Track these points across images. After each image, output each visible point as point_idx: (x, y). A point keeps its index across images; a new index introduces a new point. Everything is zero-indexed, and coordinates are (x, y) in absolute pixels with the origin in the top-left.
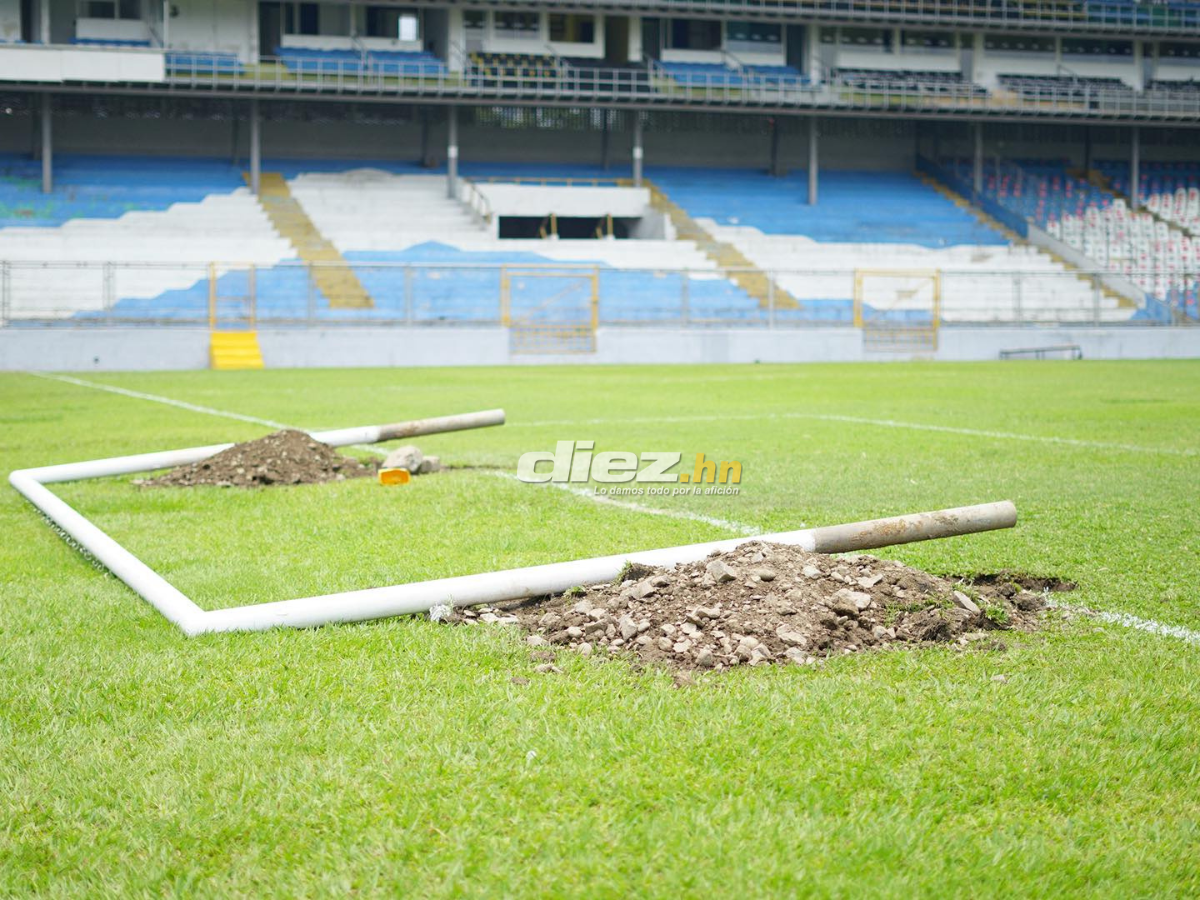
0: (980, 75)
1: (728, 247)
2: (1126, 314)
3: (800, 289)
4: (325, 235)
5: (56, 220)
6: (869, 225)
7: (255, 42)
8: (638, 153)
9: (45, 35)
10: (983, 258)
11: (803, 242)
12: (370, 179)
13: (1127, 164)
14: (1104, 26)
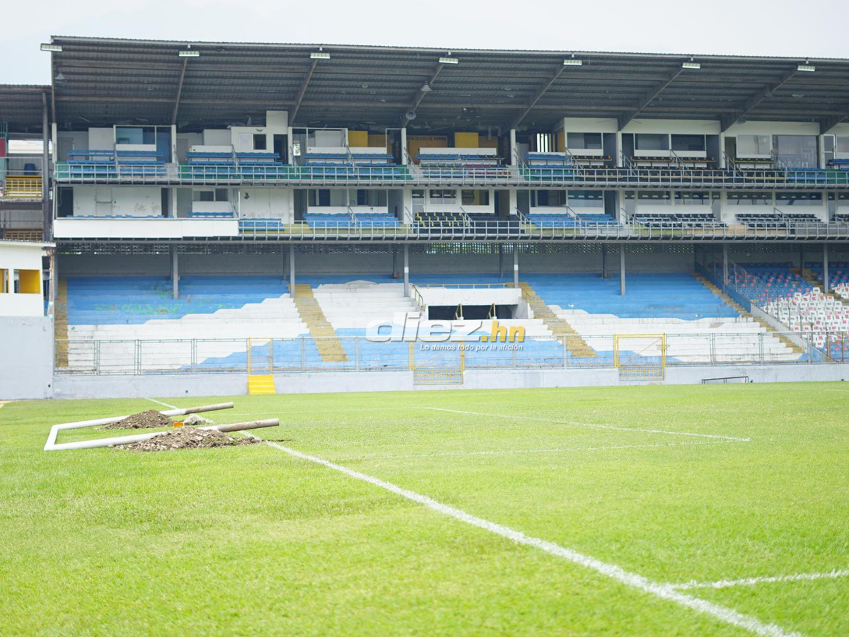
0: (725, 215)
1: (563, 321)
2: (797, 357)
3: (599, 346)
4: (328, 320)
5: (178, 315)
6: (655, 306)
7: (292, 211)
8: (516, 267)
9: (174, 211)
10: (718, 324)
11: (610, 318)
12: (361, 287)
13: (822, 265)
14: (796, 184)
